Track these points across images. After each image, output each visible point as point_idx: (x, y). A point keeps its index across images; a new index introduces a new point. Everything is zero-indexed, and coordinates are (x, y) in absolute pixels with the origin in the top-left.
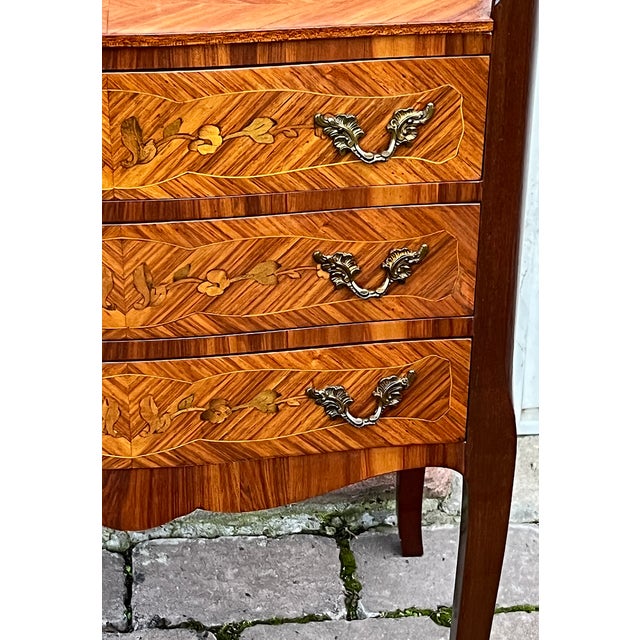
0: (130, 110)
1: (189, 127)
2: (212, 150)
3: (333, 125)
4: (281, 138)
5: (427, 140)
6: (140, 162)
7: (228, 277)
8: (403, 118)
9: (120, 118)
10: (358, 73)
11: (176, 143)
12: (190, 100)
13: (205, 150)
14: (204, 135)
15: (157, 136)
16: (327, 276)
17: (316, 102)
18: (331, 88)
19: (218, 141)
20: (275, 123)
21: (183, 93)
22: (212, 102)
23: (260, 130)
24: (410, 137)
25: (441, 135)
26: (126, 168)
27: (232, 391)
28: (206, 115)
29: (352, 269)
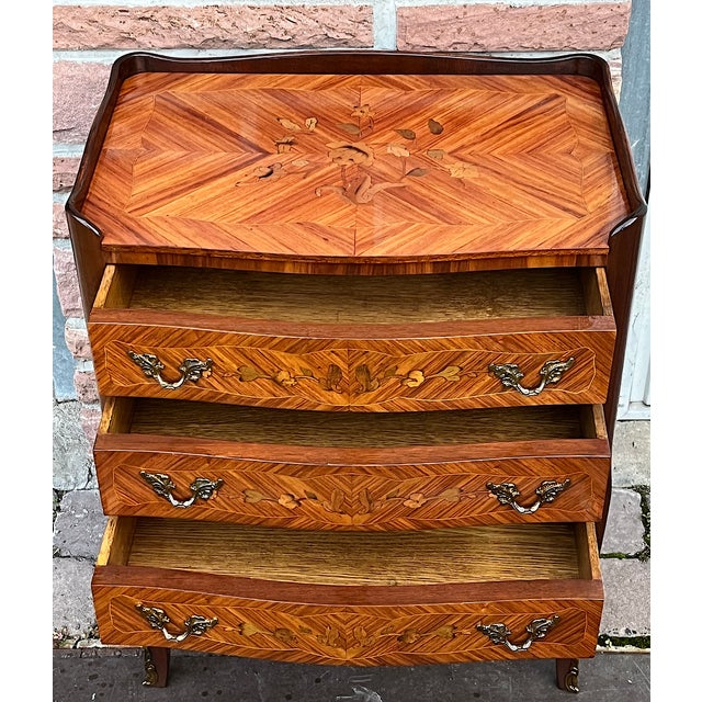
0: (363, 360)
1: (402, 371)
2: (417, 385)
3: (502, 371)
4: (465, 378)
5: (568, 379)
6: (367, 391)
7: (425, 497)
8: (552, 368)
9: (355, 365)
10: (521, 339)
11: (393, 380)
12: (403, 356)
13: (412, 384)
14: (412, 376)
15: (381, 376)
16: (496, 497)
17: (490, 357)
18: (502, 349)
19: (421, 379)
20: (461, 369)
21: (399, 352)
22: (419, 357)
23: (451, 373)
24: (555, 380)
25: (579, 377)
26: (358, 394)
27: (421, 625)
28: (414, 364)
29: (515, 494)
